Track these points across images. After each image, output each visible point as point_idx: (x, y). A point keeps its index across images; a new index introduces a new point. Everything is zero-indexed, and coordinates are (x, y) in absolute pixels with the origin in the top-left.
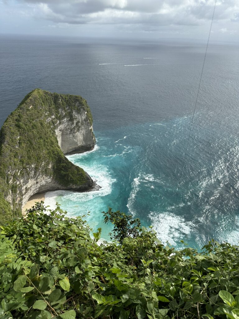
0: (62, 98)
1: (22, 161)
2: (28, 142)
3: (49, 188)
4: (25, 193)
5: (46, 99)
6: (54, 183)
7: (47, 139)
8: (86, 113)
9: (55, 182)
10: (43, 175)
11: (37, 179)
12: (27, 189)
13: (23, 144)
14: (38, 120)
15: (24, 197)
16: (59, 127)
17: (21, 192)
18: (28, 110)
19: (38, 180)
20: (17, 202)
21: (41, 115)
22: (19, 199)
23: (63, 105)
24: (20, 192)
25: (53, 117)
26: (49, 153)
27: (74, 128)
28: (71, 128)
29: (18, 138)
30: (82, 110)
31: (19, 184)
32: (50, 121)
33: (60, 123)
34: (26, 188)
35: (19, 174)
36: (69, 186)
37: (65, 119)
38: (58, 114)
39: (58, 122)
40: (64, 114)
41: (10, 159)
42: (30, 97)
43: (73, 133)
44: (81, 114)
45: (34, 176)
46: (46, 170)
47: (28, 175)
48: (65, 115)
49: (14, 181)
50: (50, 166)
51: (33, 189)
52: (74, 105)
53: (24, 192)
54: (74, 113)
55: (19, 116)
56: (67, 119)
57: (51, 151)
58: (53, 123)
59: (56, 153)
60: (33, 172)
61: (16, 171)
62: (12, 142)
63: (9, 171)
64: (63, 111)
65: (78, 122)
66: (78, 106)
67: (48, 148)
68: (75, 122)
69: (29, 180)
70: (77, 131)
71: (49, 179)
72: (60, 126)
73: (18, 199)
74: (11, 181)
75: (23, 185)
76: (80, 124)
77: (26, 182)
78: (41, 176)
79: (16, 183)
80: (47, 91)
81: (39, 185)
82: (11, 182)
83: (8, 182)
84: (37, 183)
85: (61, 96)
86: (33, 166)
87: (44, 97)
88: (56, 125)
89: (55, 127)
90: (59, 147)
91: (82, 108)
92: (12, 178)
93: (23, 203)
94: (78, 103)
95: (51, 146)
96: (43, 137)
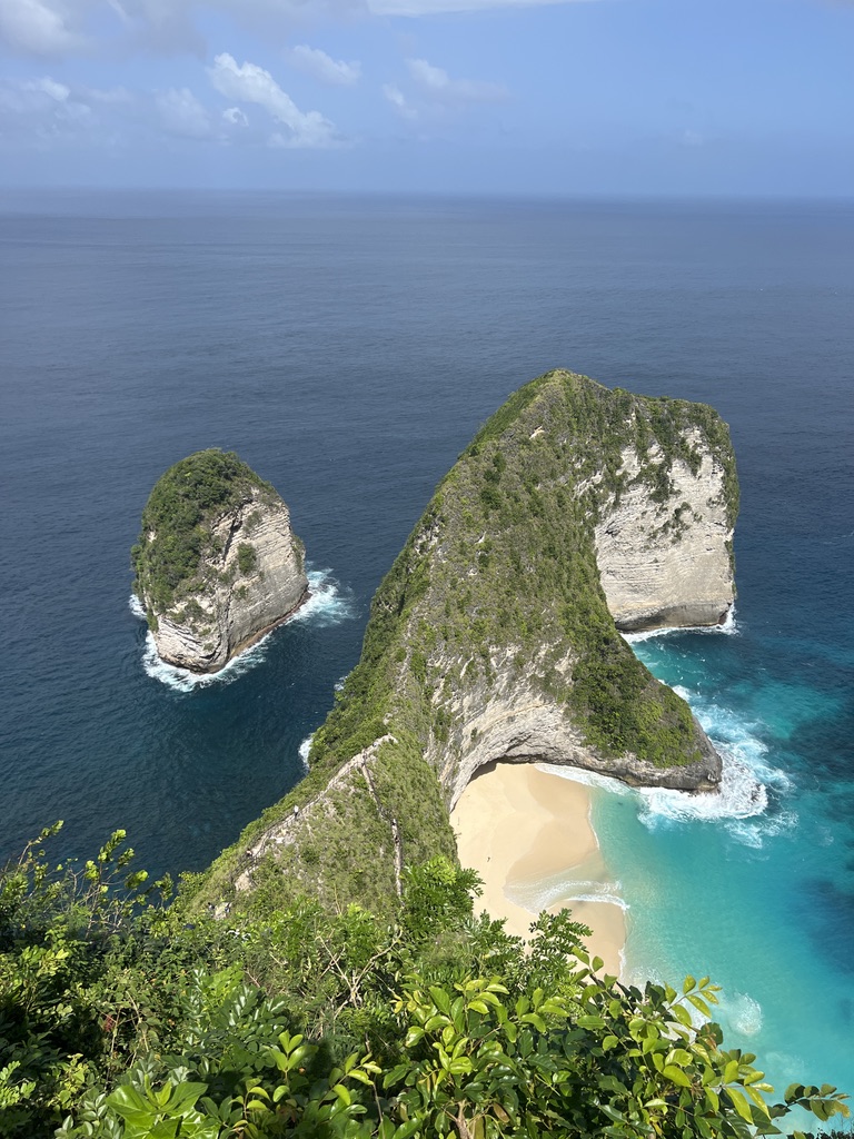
1: (479, 629)
2: (510, 561)
3: (542, 750)
4: (469, 750)
5: (589, 411)
6: (567, 735)
8: (721, 475)
9: (569, 729)
10: (535, 696)
11: (512, 707)
12: (476, 737)
13: (491, 565)
14: (551, 483)
15: (461, 764)
16: (609, 520)
17: (457, 743)
18: (526, 443)
19: (517, 709)
20: (441, 780)
21: (565, 467)
22: (448, 768)
24: (455, 743)
25: (598, 478)
26: (567, 614)
27: (665, 528)
28: (652, 527)
29: (481, 541)
30: (707, 460)
31: (456, 713)
32: (585, 492)
33: (616, 504)
34: (474, 732)
35: (462, 673)
36: (618, 761)
37: (639, 492)
38: (618, 467)
39: (612, 499)
40: (637, 473)
41: (447, 613)
42: (538, 398)
43: (657, 547)
45: (504, 691)
46: (547, 679)
47: (490, 682)
48: (640, 475)
49: (446, 695)
50: (563, 666)
51: (493, 741)
52: (683, 441)
53: (466, 743)
54: (674, 469)
55: (497, 461)
56: (644, 491)
57: (575, 606)
58: (596, 502)
59: (593, 616)
60: (505, 675)
61: (456, 661)
62: (463, 553)
63: (437, 657)
64: (635, 462)
65: (686, 506)
66: (696, 445)
67: (569, 593)
68: (673, 504)
69: (488, 704)
70: (673, 542)
71: (551, 715)
72: (614, 516)
73: (447, 766)
74: (437, 693)
75: (469, 717)
76: (686, 516)
77: (478, 709)
78: (527, 694)
79: (450, 706)
80: (591, 381)
81: (513, 730)
82: (436, 699)
83: (429, 696)
84: (511, 719)
86: (509, 653)
87: (579, 401)
88: (600, 509)
89: (597, 520)
90: (603, 597)
91: (709, 453)
92: (442, 685)
93: (457, 787)
94: (698, 432)
96: (557, 549)
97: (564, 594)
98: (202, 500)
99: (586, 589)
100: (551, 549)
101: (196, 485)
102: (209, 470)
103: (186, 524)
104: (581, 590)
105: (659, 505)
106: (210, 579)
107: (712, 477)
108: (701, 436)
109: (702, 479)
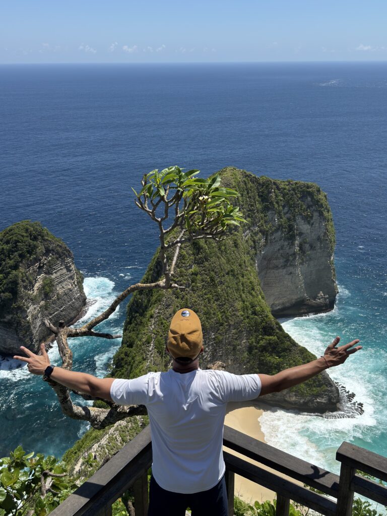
0: (278, 188)
2: (209, 280)
5: (248, 189)
7: (243, 277)
13: (198, 282)
16: (263, 252)
23: (277, 203)
25: (255, 228)
26: (245, 309)
27: (295, 255)
30: (316, 215)
32: (249, 237)
33: (266, 242)
37: (279, 233)
39: (263, 241)
40: (277, 224)
43: (291, 265)
44: (313, 224)
45: (210, 357)
46: (234, 347)
48: (279, 225)
50: (243, 340)
54: (297, 221)
56: (282, 234)
57: (248, 303)
59: (258, 308)
62: (182, 276)
64: (276, 218)
66: (309, 207)
67: (244, 296)
68: (298, 241)
70: (300, 263)
72: (265, 250)
76: (306, 247)
78: (223, 357)
80: (248, 173)
83: (166, 363)
85: (275, 183)
87: (242, 185)
88: (258, 246)
91: (317, 211)
94: (309, 199)
95: (249, 292)
96: (236, 270)
97: (241, 296)
98: (20, 252)
99: (253, 293)
100: (232, 271)
101: (16, 243)
102: (25, 234)
103: (10, 267)
104: (251, 294)
105: (290, 241)
106: (26, 300)
107: (319, 224)
108: (312, 201)
109: (313, 225)
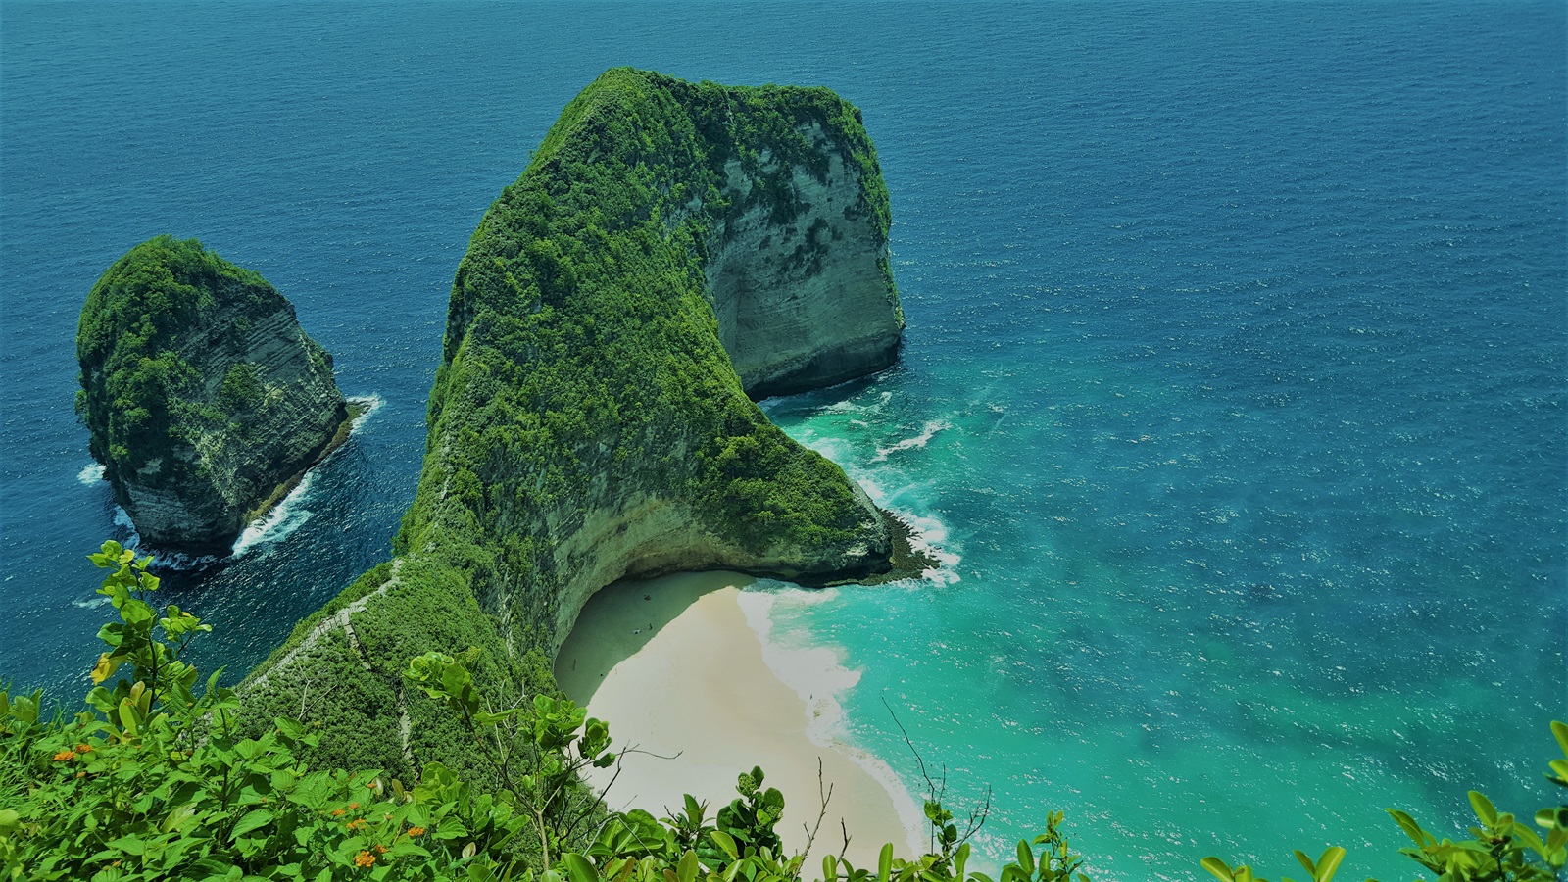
0: (741, 104)
1: (554, 426)
3: (674, 559)
4: (568, 580)
5: (664, 117)
6: (701, 533)
8: (856, 175)
10: (648, 494)
11: (620, 512)
12: (575, 560)
14: (625, 223)
15: (561, 595)
16: (723, 256)
17: (548, 572)
18: (579, 174)
19: (627, 515)
21: (641, 197)
23: (743, 140)
25: (696, 204)
26: (675, 385)
27: (798, 255)
28: (781, 255)
29: (535, 311)
30: (836, 160)
31: (538, 536)
32: (681, 225)
33: (730, 234)
34: (572, 553)
35: (539, 484)
36: (770, 553)
37: (755, 213)
38: (722, 185)
39: (721, 227)
40: (748, 190)
42: (589, 109)
43: (791, 279)
44: (831, 182)
45: (606, 495)
46: (661, 470)
47: (581, 488)
48: (753, 192)
49: (518, 516)
50: (680, 451)
51: (605, 560)
52: (799, 141)
53: (562, 571)
54: (795, 180)
55: (538, 203)
56: (762, 211)
58: (697, 235)
60: (603, 476)
61: (524, 472)
63: (494, 470)
64: (743, 176)
65: (818, 224)
66: (819, 143)
68: (803, 223)
69: (586, 516)
70: (810, 271)
71: (676, 514)
72: (729, 248)
74: (504, 516)
76: (824, 235)
77: (572, 525)
78: (638, 494)
79: (528, 529)
80: (666, 75)
81: (630, 541)
82: (502, 521)
83: (489, 521)
85: (733, 96)
86: (602, 448)
88: (706, 242)
89: (706, 257)
90: (723, 356)
91: (837, 151)
92: (509, 505)
93: (558, 626)
94: (817, 125)
105: (784, 227)
106: (187, 423)
107: (845, 180)
108: (822, 128)
109: (833, 185)
